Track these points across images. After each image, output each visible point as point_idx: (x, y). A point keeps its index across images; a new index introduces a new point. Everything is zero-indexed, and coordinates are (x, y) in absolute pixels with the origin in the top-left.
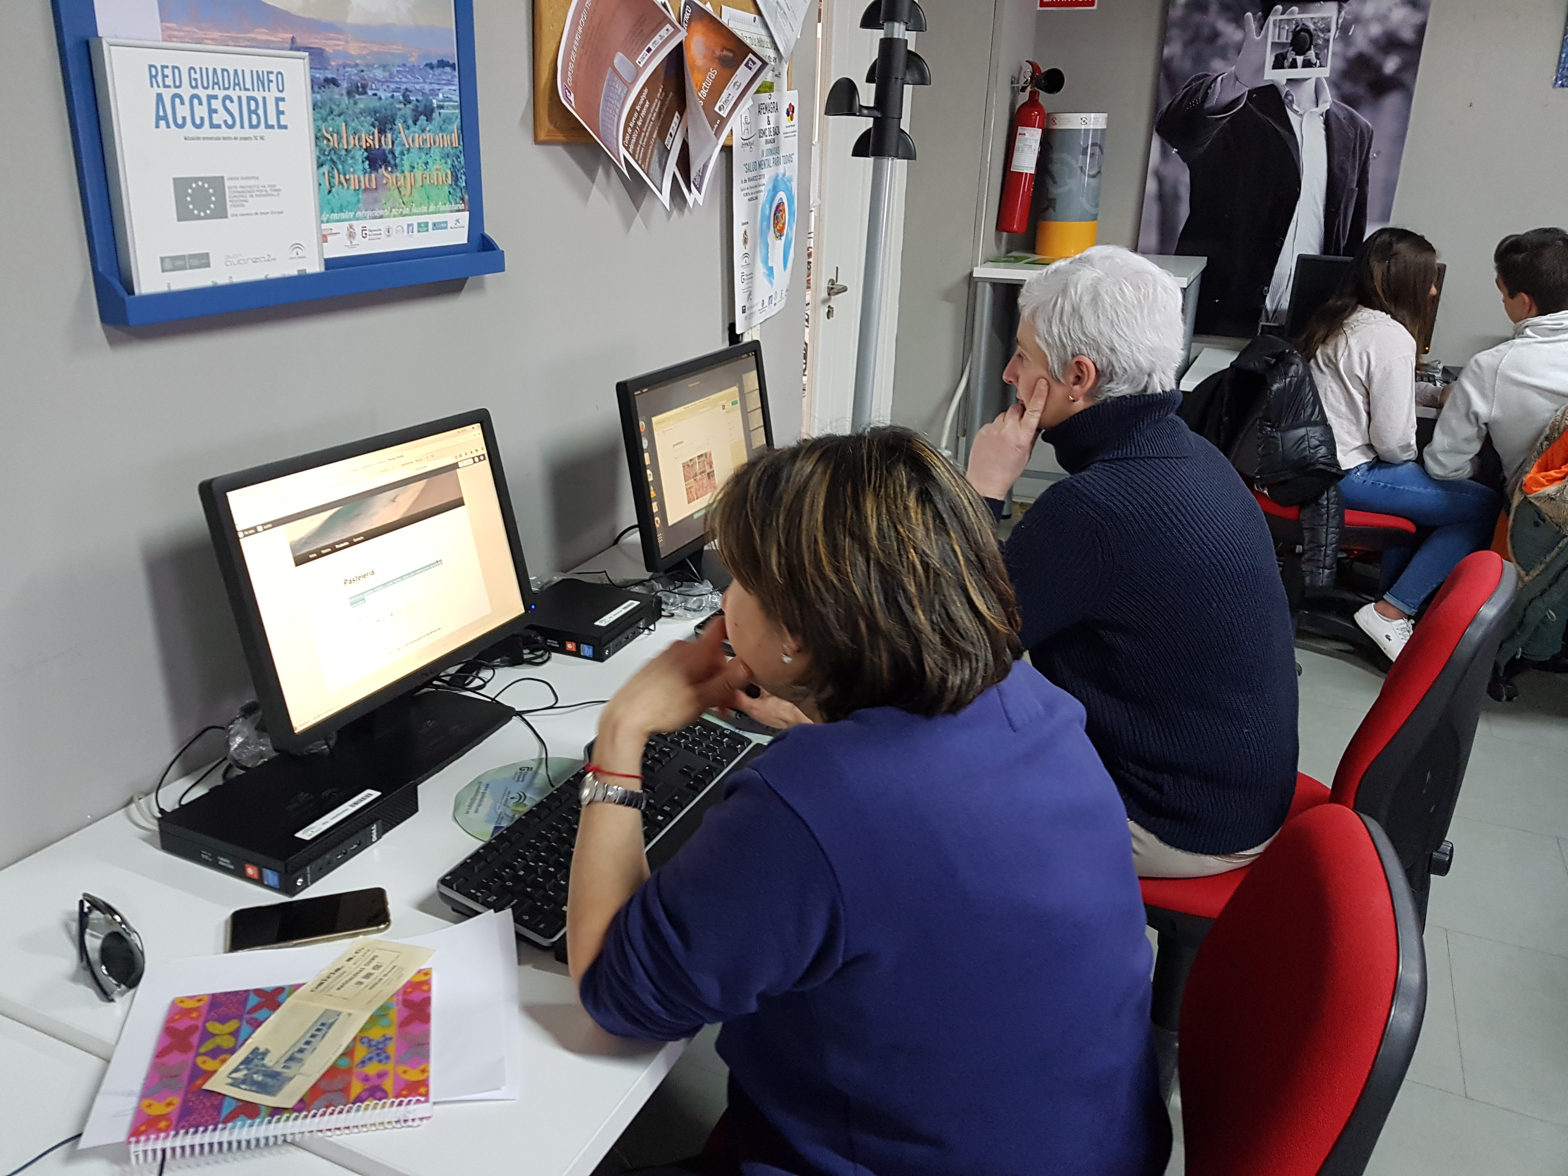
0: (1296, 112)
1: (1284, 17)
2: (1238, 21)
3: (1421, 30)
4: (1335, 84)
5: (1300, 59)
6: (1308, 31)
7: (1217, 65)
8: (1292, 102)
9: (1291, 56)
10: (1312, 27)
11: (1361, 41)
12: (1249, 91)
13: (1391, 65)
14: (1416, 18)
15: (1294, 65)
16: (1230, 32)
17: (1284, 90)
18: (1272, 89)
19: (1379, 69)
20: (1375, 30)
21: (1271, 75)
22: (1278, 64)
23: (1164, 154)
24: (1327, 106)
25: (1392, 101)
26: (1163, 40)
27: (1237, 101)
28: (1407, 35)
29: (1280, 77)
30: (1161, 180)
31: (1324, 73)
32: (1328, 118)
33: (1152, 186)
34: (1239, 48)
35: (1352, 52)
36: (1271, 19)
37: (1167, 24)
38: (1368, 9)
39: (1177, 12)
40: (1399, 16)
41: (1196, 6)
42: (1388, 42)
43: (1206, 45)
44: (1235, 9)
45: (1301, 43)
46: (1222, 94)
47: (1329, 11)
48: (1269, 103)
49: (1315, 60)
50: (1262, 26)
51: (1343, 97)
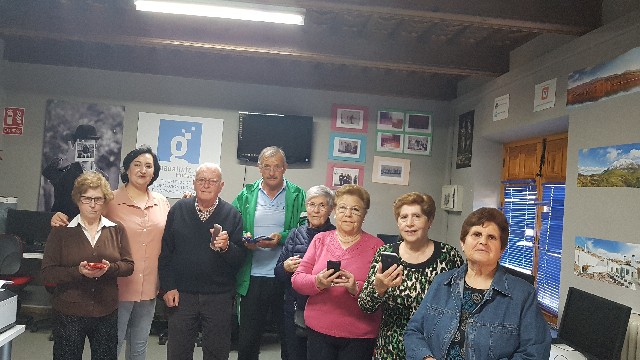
1: (80, 143)
2: (67, 143)
3: (120, 149)
4: (96, 163)
5: (86, 155)
6: (87, 147)
8: (84, 168)
9: (83, 154)
11: (103, 151)
12: (71, 164)
13: (112, 159)
14: (118, 146)
15: (84, 157)
16: (64, 146)
17: (81, 164)
18: (78, 163)
19: (109, 160)
20: (107, 148)
21: (77, 160)
22: (79, 156)
24: (94, 169)
25: (114, 169)
26: (44, 147)
27: (67, 166)
28: (116, 150)
30: (45, 190)
31: (93, 160)
33: (42, 192)
34: (67, 151)
35: (101, 154)
36: (76, 143)
37: (45, 142)
38: (104, 143)
39: (47, 139)
40: (113, 145)
41: (54, 137)
42: (111, 152)
43: (57, 149)
44: (65, 140)
45: (86, 150)
46: (63, 164)
47: (93, 142)
48: (77, 168)
49: (90, 156)
50: (74, 145)
51: (99, 167)
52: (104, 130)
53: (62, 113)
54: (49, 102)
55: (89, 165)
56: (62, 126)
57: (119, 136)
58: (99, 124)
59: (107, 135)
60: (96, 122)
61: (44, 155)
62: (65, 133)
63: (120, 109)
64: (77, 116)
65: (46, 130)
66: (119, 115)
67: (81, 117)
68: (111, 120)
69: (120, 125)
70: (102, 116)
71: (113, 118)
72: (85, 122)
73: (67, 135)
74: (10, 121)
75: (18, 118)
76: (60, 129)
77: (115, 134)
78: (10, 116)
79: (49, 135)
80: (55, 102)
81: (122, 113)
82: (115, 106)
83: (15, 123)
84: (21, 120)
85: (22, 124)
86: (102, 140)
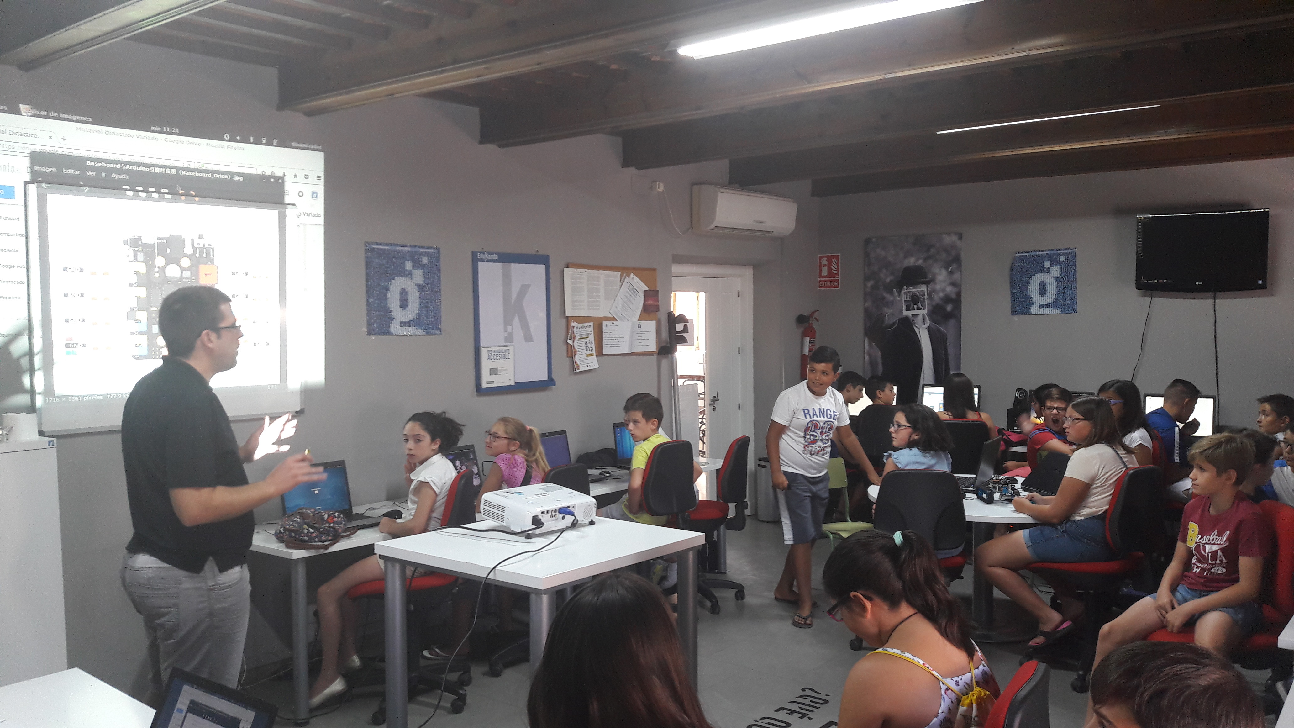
0: (917, 327)
1: (907, 291)
3: (959, 294)
4: (930, 316)
5: (915, 307)
6: (916, 295)
7: (885, 310)
8: (915, 323)
9: (912, 305)
10: (918, 294)
11: (937, 298)
12: (899, 320)
13: (949, 308)
14: (957, 290)
15: (913, 309)
16: (889, 298)
17: (912, 319)
18: (907, 318)
19: (945, 309)
20: (941, 295)
21: (906, 313)
22: (908, 309)
23: (870, 345)
24: (927, 325)
25: (952, 322)
26: (865, 301)
27: (894, 323)
28: (953, 296)
29: (909, 313)
30: (870, 356)
31: (925, 312)
32: (929, 329)
33: (867, 358)
34: (892, 303)
35: (934, 303)
36: (903, 292)
37: (866, 294)
38: (938, 287)
39: (868, 290)
40: (949, 289)
41: (875, 287)
42: (947, 299)
43: (880, 302)
44: (889, 288)
45: (915, 301)
46: (888, 321)
47: (923, 288)
48: (907, 324)
49: (921, 307)
50: (900, 294)
51: (932, 320)
52: (936, 270)
53: (883, 253)
54: (868, 241)
55: (920, 317)
56: (884, 270)
57: (956, 276)
58: (930, 261)
59: (941, 276)
60: (925, 260)
61: (866, 311)
62: (888, 280)
63: (955, 238)
64: (901, 255)
65: (867, 278)
66: (954, 246)
67: (907, 255)
68: (944, 255)
69: (957, 260)
70: (933, 251)
71: (947, 251)
72: (911, 261)
73: (891, 281)
74: (825, 272)
75: (834, 267)
76: (882, 275)
77: (951, 273)
78: (825, 266)
79: (870, 284)
80: (874, 240)
81: (959, 243)
82: (949, 234)
83: (830, 274)
84: (837, 269)
85: (837, 274)
86: (935, 284)
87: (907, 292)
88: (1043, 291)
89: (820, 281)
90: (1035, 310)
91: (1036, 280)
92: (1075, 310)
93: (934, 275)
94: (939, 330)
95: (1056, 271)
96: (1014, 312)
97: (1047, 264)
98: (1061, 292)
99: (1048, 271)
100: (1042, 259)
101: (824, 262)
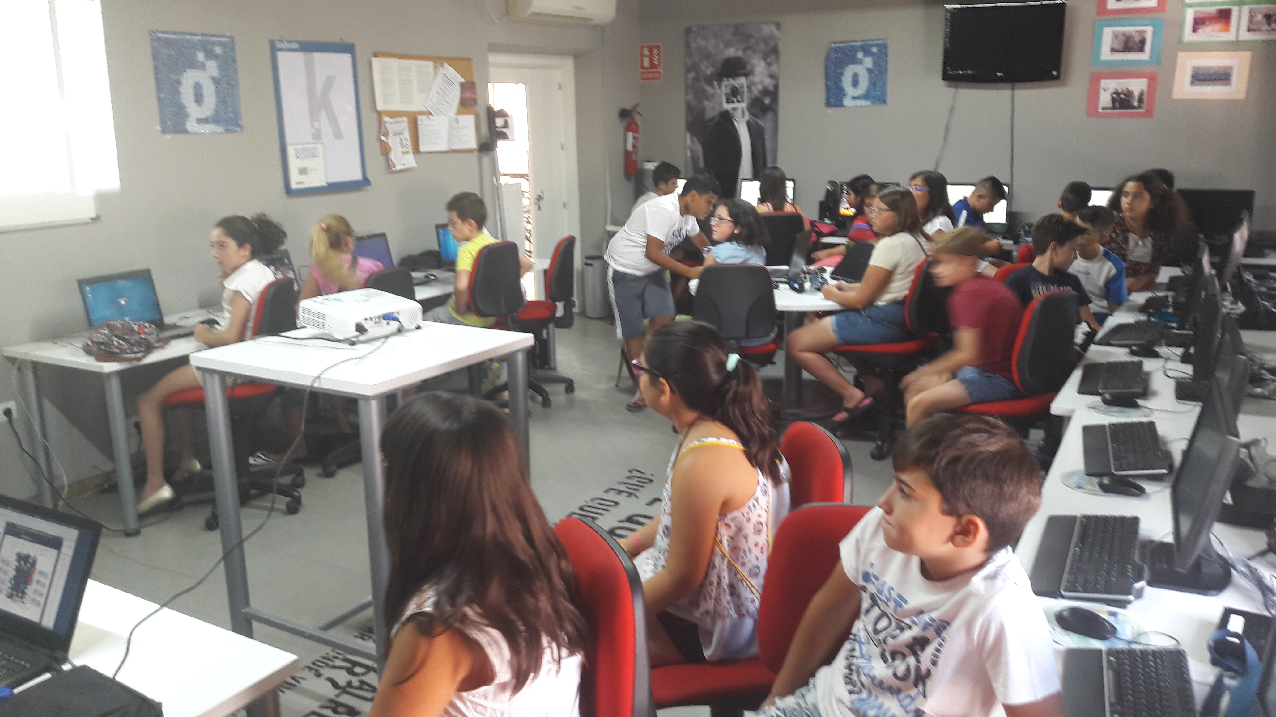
0: (736, 121)
3: (776, 87)
4: (749, 109)
5: (735, 99)
6: (736, 88)
7: (706, 103)
8: (734, 117)
9: (732, 98)
10: (737, 86)
11: (756, 91)
12: (719, 113)
13: (767, 101)
14: (774, 82)
15: (733, 102)
16: (710, 90)
17: (731, 112)
18: (726, 111)
19: (763, 102)
20: (760, 87)
21: (726, 106)
22: (728, 102)
23: (692, 140)
24: (747, 119)
25: (770, 116)
26: (687, 93)
27: (715, 117)
28: (771, 88)
29: (729, 107)
30: (692, 151)
31: (743, 105)
32: (748, 123)
33: (689, 153)
34: (713, 96)
35: (753, 96)
36: (723, 84)
37: (687, 87)
39: (690, 82)
40: (768, 82)
41: (696, 79)
42: (766, 92)
43: (701, 95)
44: (709, 80)
45: (735, 93)
46: (709, 115)
47: (743, 80)
48: (727, 118)
49: (740, 100)
50: (720, 86)
51: (752, 114)
53: (704, 43)
54: (688, 31)
55: (740, 110)
56: (704, 62)
57: (774, 68)
58: (750, 52)
59: (760, 67)
60: (746, 50)
61: (688, 104)
62: (709, 72)
63: (773, 28)
64: (722, 46)
65: (688, 70)
66: (772, 37)
67: (728, 45)
68: (762, 46)
69: (775, 51)
70: (752, 41)
71: (766, 42)
72: (731, 52)
73: (711, 73)
74: (646, 63)
75: (655, 58)
76: (702, 67)
77: (769, 64)
78: (646, 56)
79: (691, 75)
80: (694, 29)
81: (777, 33)
82: (767, 23)
83: (652, 65)
84: (659, 60)
85: (659, 65)
86: (754, 75)
87: (728, 83)
88: (855, 83)
89: (643, 73)
90: (848, 102)
91: (849, 72)
92: (884, 102)
93: (753, 66)
94: (757, 124)
95: (868, 62)
96: (828, 104)
97: (860, 55)
98: (873, 84)
99: (861, 62)
100: (855, 50)
101: (646, 52)
